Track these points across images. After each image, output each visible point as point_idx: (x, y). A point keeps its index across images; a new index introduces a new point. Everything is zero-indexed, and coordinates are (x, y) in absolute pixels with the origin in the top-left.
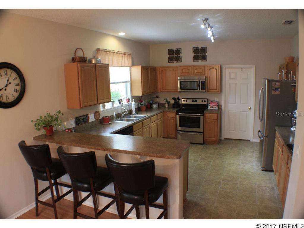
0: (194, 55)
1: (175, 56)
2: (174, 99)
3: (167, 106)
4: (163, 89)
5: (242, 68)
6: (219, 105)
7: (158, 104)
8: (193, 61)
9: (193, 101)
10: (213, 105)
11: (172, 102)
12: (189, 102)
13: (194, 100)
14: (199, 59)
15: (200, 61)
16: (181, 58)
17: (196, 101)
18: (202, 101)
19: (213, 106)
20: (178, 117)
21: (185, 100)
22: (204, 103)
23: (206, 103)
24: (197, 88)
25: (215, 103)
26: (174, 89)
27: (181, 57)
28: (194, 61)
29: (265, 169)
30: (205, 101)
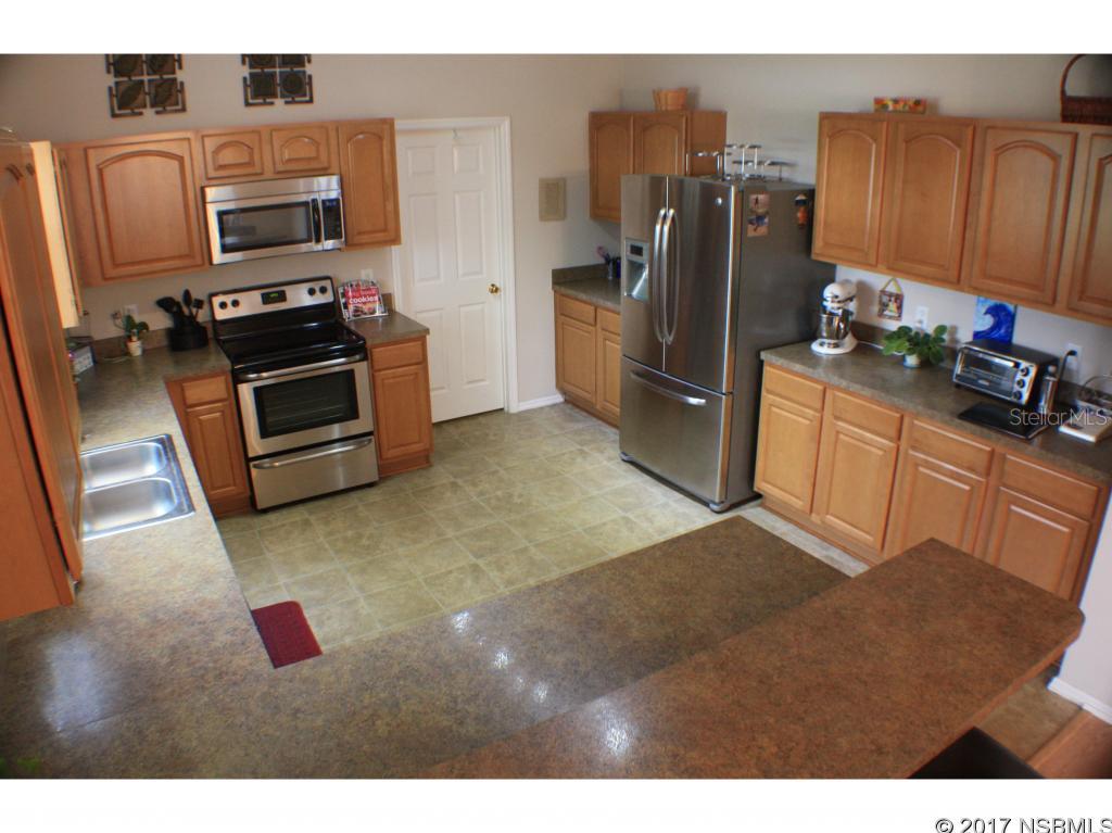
0: (251, 74)
1: (146, 78)
2: (166, 304)
3: (136, 347)
4: (116, 265)
5: (455, 130)
6: (383, 296)
7: (88, 348)
8: (247, 104)
9: (266, 299)
10: (364, 300)
11: (160, 322)
12: (250, 305)
13: (273, 294)
14: (274, 95)
15: (279, 102)
16: (182, 91)
17: (282, 297)
18: (312, 292)
19: (364, 303)
20: (246, 392)
21: (228, 299)
22: (319, 299)
23: (328, 298)
24: (304, 236)
25: (369, 289)
26: (180, 257)
27: (182, 84)
28: (251, 101)
29: (727, 505)
30: (323, 290)
